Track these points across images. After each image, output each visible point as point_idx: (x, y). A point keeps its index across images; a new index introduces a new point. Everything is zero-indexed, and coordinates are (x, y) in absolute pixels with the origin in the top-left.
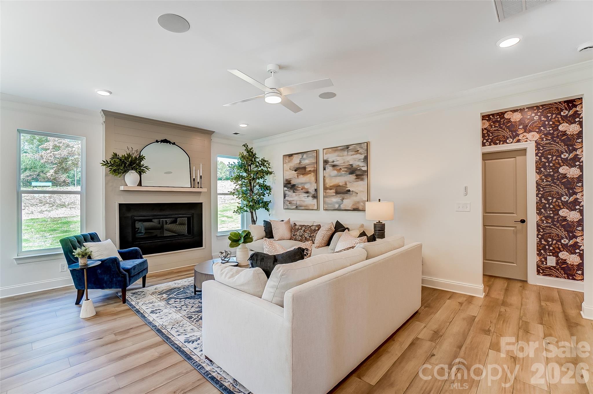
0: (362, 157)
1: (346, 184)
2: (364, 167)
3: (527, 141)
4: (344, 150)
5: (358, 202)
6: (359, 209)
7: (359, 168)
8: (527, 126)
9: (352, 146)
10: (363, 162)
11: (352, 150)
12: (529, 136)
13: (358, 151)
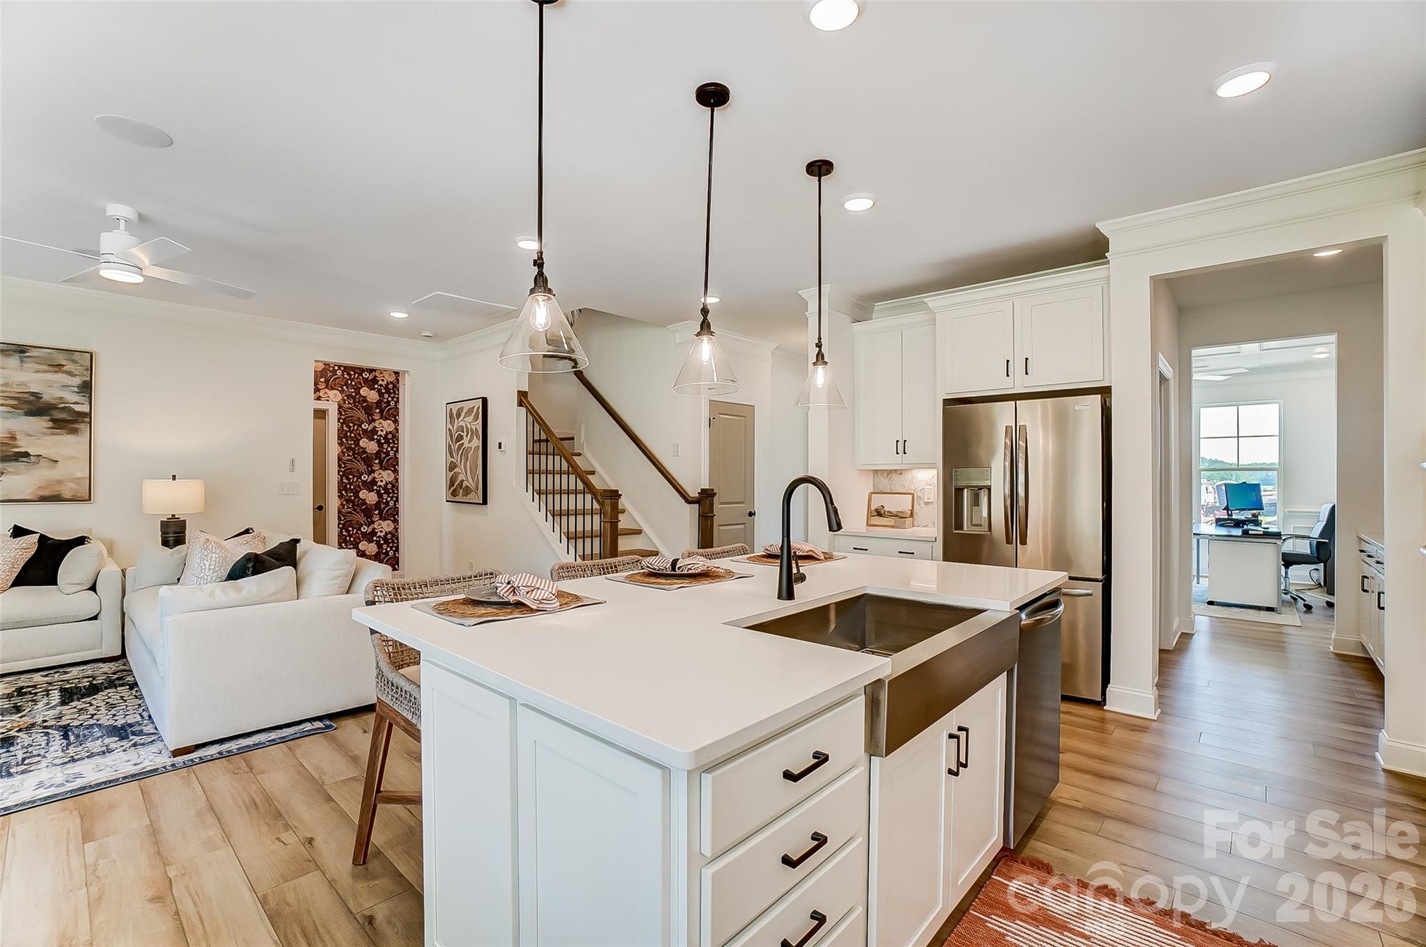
0: (77, 381)
1: (13, 438)
2: (79, 403)
3: (328, 400)
4: (7, 353)
5: (59, 482)
6: (60, 497)
7: (63, 405)
8: (330, 380)
9: (38, 350)
10: (78, 393)
11: (39, 360)
12: (332, 393)
13: (63, 365)
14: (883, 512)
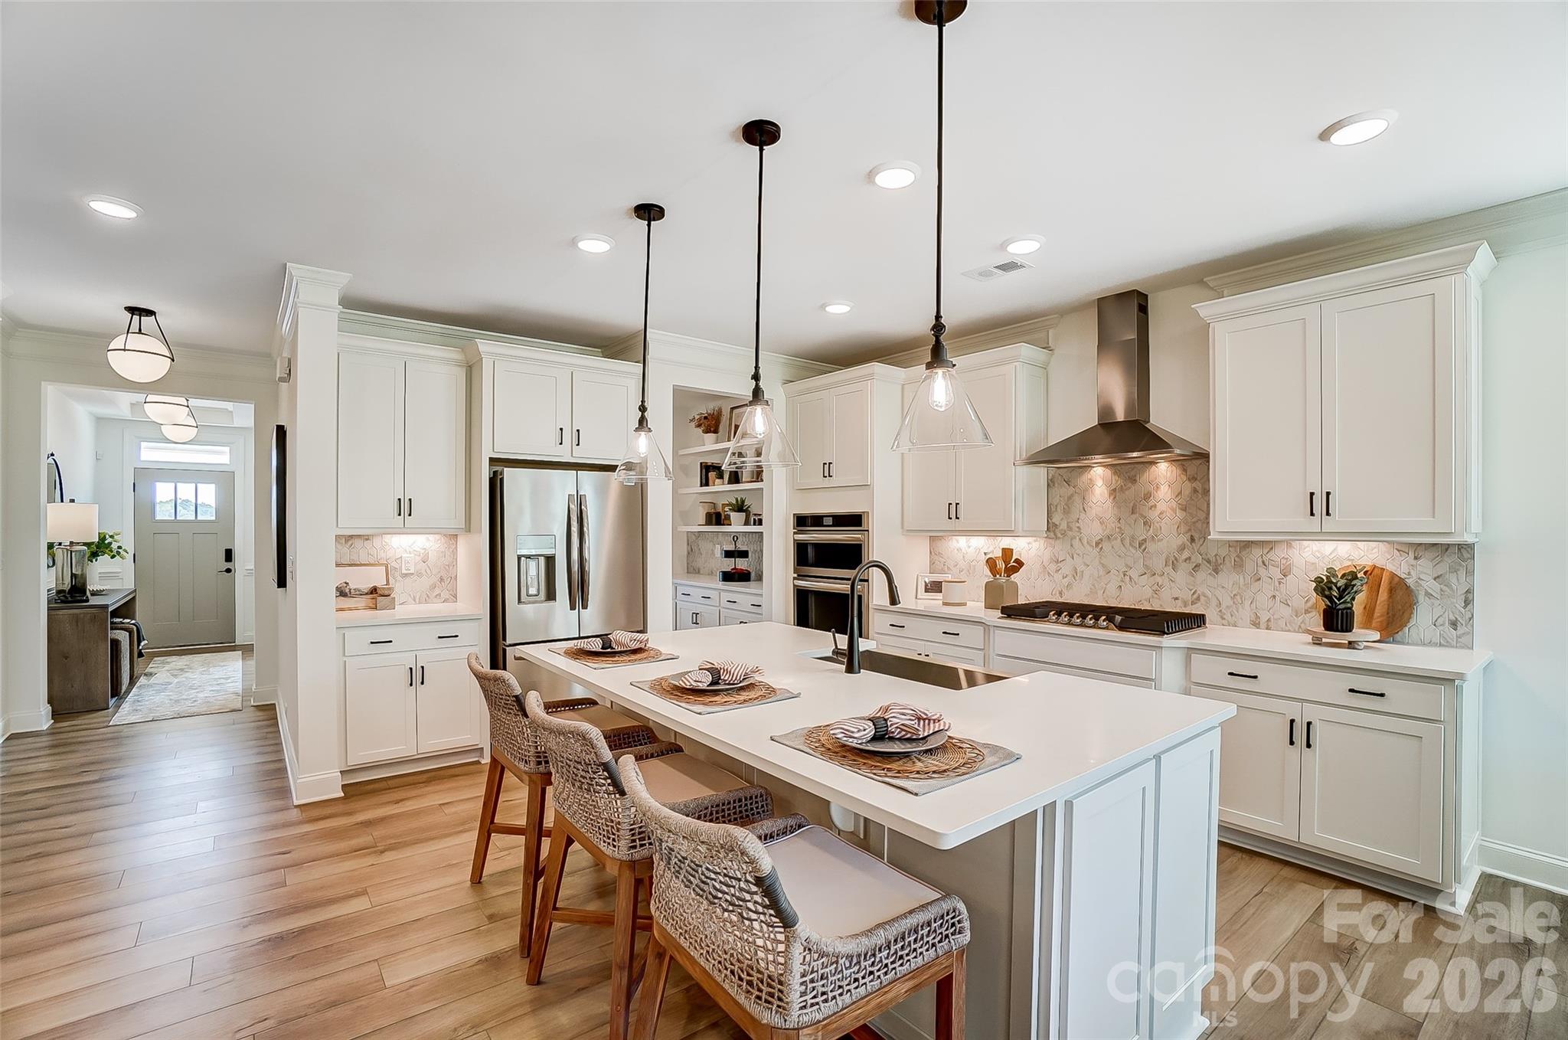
14: (347, 591)
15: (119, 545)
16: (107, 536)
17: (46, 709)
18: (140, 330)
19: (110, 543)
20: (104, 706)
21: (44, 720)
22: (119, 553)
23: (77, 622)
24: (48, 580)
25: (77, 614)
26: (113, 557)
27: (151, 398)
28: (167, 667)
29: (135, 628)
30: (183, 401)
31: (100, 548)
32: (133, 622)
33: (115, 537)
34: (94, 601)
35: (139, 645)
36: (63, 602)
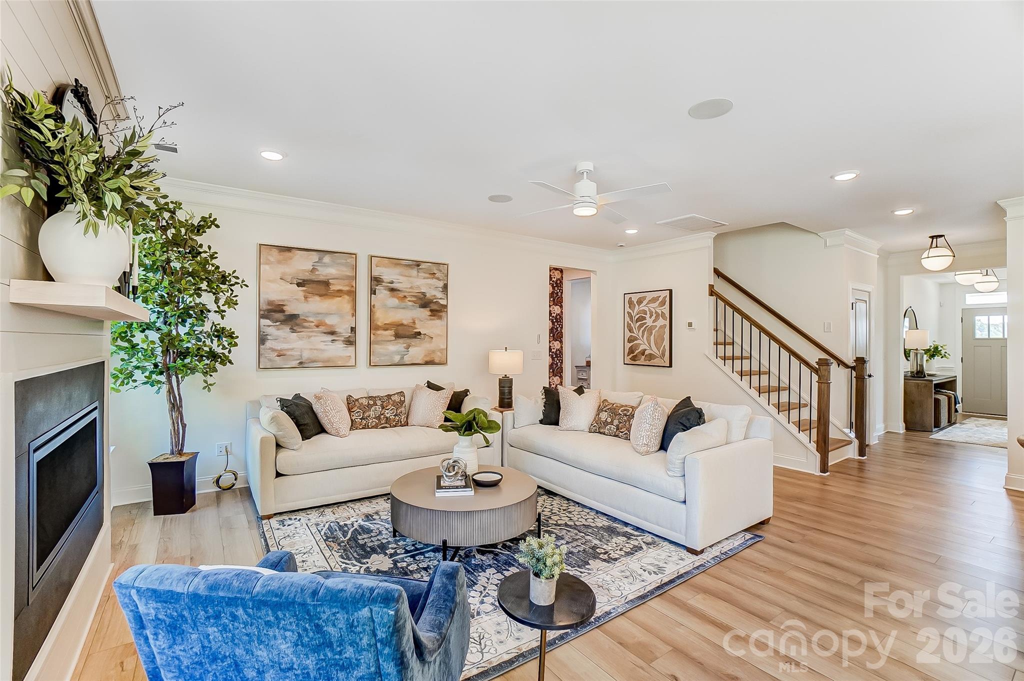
15: (945, 351)
16: (939, 347)
17: (902, 425)
18: (937, 245)
19: (941, 350)
20: (931, 430)
21: (901, 428)
22: (945, 355)
23: (918, 387)
24: (906, 366)
25: (918, 383)
26: (942, 358)
27: (957, 273)
28: (977, 422)
29: (953, 396)
30: (979, 271)
31: (934, 352)
32: (953, 393)
33: (944, 347)
34: (927, 378)
35: (955, 406)
36: (912, 377)
